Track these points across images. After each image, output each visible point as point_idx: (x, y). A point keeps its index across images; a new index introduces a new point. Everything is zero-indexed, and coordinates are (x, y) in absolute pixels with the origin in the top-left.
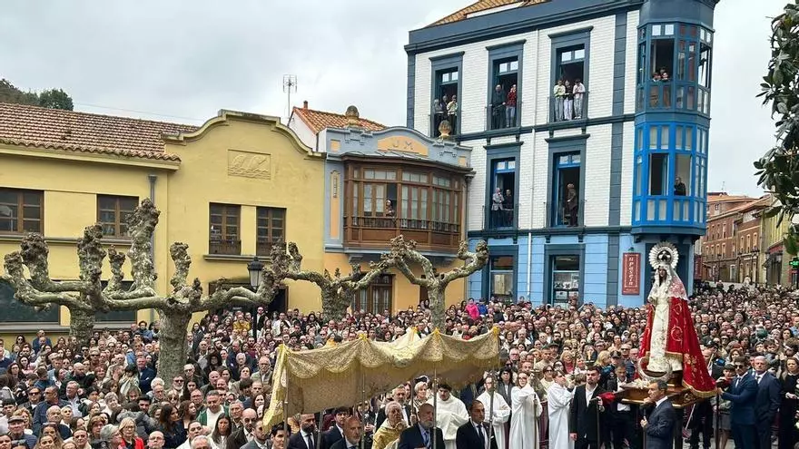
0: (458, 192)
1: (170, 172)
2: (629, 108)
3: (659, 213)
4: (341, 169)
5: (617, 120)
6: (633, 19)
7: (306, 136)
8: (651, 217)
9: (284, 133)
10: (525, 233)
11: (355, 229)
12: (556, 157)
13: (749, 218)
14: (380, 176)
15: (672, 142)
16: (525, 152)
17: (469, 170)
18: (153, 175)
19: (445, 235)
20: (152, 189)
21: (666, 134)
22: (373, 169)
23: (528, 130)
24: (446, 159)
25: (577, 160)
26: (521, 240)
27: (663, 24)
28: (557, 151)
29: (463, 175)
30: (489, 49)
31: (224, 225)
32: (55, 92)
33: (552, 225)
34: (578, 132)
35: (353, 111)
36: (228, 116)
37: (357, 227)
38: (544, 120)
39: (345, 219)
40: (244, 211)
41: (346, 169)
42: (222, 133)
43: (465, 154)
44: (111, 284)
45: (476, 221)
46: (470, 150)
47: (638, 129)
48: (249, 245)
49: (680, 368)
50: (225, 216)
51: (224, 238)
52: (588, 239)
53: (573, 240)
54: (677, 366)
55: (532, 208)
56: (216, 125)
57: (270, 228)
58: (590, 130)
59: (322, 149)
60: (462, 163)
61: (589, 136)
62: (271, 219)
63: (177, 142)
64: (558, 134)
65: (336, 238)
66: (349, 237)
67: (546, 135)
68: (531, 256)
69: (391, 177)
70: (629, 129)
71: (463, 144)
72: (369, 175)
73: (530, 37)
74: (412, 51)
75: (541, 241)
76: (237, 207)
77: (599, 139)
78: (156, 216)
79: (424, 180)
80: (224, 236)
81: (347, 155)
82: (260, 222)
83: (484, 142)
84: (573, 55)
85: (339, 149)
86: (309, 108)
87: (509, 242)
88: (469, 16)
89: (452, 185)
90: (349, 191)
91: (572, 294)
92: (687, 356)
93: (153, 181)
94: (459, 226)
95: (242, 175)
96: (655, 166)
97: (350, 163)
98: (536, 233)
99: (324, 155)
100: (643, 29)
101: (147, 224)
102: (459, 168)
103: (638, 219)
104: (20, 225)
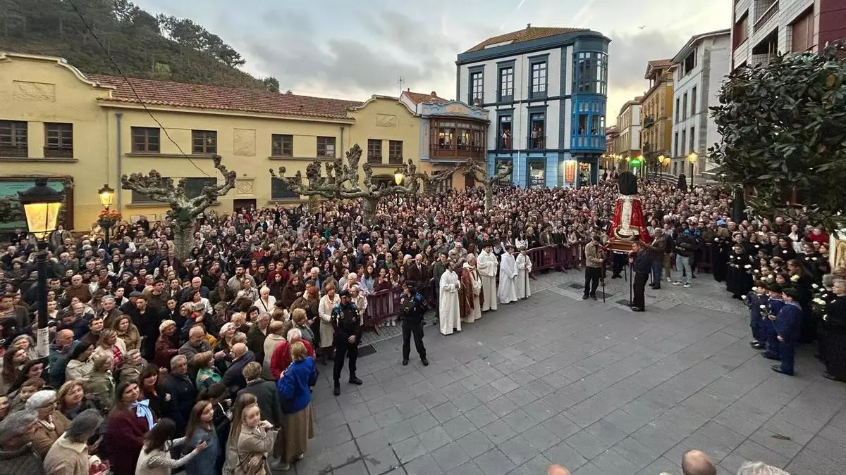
0: (483, 132)
1: (350, 125)
2: (568, 92)
3: (584, 143)
4: (428, 122)
5: (562, 98)
6: (570, 50)
7: (412, 106)
8: (580, 145)
9: (402, 105)
10: (517, 151)
11: (435, 150)
12: (531, 115)
13: (608, 138)
14: (447, 125)
15: (590, 109)
16: (516, 113)
17: (489, 121)
18: (343, 127)
19: (478, 152)
20: (342, 133)
21: (587, 105)
22: (443, 122)
23: (518, 102)
24: (477, 116)
25: (542, 117)
26: (514, 155)
27: (585, 52)
28: (532, 112)
29: (486, 123)
30: (498, 63)
31: (374, 149)
32: (271, 78)
33: (530, 148)
34: (542, 103)
35: (434, 93)
36: (377, 98)
37: (437, 149)
38: (526, 97)
39: (430, 145)
40: (383, 143)
41: (431, 122)
42: (374, 105)
43: (486, 113)
44: (327, 180)
45: (492, 145)
46: (488, 111)
47: (573, 103)
48: (386, 159)
49: (638, 234)
50: (375, 145)
51: (374, 156)
52: (548, 155)
53: (541, 155)
54: (637, 233)
55: (520, 139)
56: (372, 102)
57: (395, 150)
58: (548, 103)
59: (419, 112)
60: (484, 118)
61: (548, 105)
62: (396, 146)
63: (353, 111)
64: (532, 104)
65: (426, 155)
66: (433, 154)
67: (527, 104)
68: (520, 161)
69: (453, 125)
70: (568, 102)
71: (484, 108)
72: (442, 125)
73: (518, 58)
74: (459, 64)
75: (525, 155)
76: (380, 141)
77: (553, 107)
78: (361, 152)
79: (468, 126)
80: (374, 155)
81: (432, 115)
82: (391, 148)
83: (495, 108)
84: (540, 66)
85: (428, 112)
86: (410, 91)
87: (508, 156)
88: (486, 47)
89: (481, 128)
90: (432, 133)
91: (540, 181)
92: (641, 227)
93: (342, 129)
94: (484, 148)
95: (383, 126)
96: (581, 119)
97: (433, 119)
98: (522, 151)
99: (421, 115)
100: (575, 56)
101: (357, 156)
102: (484, 120)
103: (573, 145)
104: (282, 152)
